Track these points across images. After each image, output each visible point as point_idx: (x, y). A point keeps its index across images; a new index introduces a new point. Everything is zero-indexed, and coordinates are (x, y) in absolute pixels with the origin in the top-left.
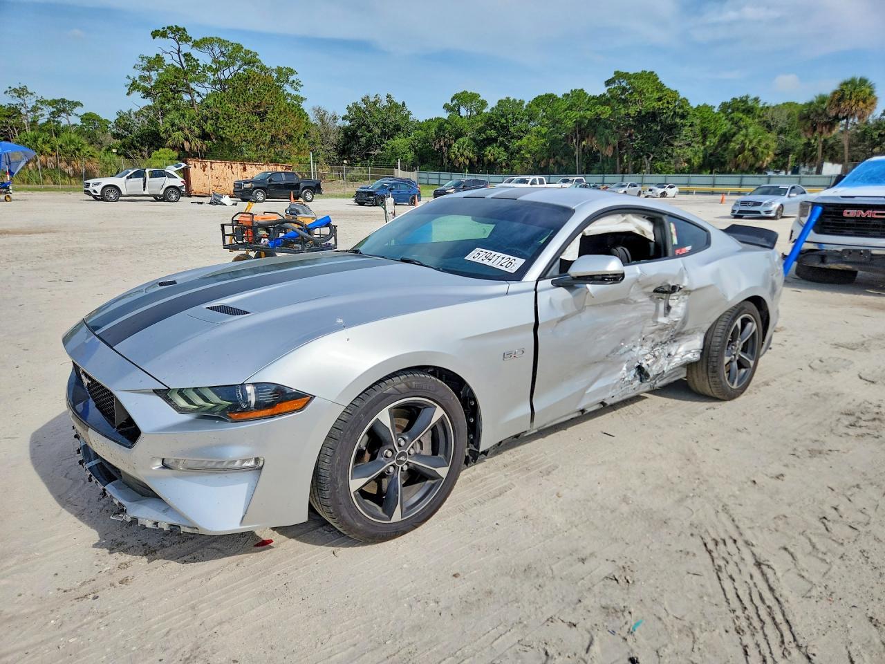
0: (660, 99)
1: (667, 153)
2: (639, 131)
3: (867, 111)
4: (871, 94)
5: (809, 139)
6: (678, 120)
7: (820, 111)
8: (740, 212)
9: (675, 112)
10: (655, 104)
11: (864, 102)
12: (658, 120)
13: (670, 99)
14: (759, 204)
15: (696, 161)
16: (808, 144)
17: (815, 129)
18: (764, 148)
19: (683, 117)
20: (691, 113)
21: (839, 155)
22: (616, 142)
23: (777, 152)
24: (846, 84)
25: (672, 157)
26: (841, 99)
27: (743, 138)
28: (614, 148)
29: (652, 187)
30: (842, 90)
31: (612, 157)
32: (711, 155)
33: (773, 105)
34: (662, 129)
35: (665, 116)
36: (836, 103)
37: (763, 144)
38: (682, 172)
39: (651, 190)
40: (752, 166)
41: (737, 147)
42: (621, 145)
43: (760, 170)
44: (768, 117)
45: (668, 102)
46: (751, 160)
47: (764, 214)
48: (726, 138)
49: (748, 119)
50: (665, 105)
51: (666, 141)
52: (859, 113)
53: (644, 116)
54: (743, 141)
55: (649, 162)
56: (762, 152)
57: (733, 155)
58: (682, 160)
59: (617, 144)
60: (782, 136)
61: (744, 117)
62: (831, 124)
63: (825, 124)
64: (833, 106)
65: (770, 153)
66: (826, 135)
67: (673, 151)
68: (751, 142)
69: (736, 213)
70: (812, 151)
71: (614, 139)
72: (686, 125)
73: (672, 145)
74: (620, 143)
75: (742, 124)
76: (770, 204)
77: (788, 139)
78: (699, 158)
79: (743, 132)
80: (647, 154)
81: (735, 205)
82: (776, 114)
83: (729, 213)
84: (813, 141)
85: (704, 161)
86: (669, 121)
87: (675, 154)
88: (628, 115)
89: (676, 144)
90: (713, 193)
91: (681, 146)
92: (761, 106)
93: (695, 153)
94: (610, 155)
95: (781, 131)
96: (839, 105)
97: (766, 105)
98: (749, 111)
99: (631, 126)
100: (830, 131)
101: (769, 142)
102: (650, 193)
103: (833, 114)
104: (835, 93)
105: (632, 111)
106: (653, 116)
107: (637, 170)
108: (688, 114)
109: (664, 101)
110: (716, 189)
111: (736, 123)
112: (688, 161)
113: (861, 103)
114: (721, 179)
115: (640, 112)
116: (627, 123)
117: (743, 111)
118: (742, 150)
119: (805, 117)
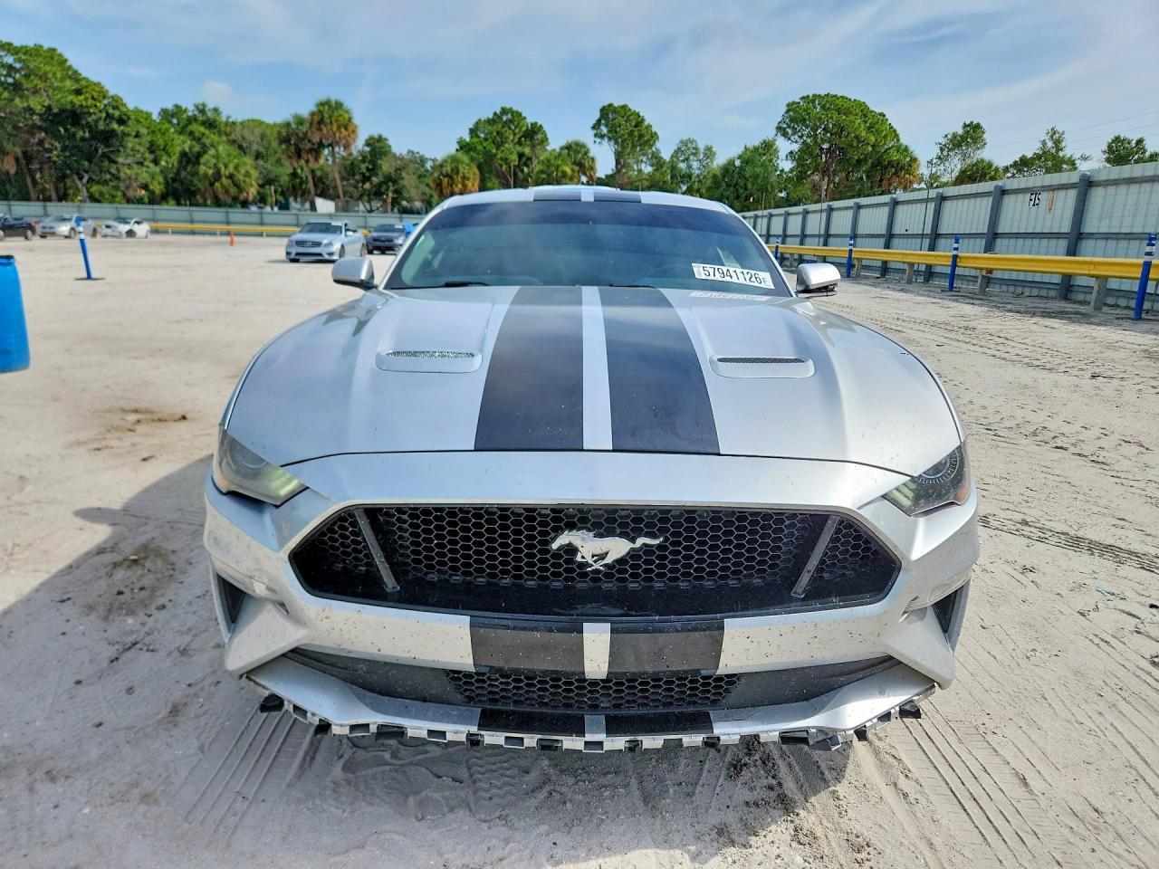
0: (78, 92)
1: (110, 173)
2: (57, 137)
3: (351, 140)
4: (350, 119)
5: (294, 169)
6: (115, 126)
7: (301, 135)
8: (297, 254)
9: (108, 114)
10: (71, 98)
11: (346, 129)
12: (84, 122)
13: (95, 95)
14: (318, 244)
15: (158, 188)
16: (294, 175)
17: (299, 156)
18: (245, 176)
19: (121, 122)
20: (133, 117)
21: (331, 189)
22: (18, 150)
23: (261, 182)
24: (322, 104)
25: (118, 178)
26: (321, 122)
27: (214, 161)
28: (17, 160)
29: (110, 223)
30: (320, 112)
31: (17, 173)
32: (174, 180)
33: (239, 120)
34: (93, 137)
35: (94, 117)
36: (317, 126)
37: (243, 171)
38: (140, 201)
39: (108, 227)
40: (235, 199)
41: (211, 172)
42: (28, 157)
43: (245, 204)
44: (236, 135)
45: (93, 98)
46: (233, 190)
47: (327, 257)
48: (189, 160)
49: (212, 136)
50: (90, 102)
51: (104, 155)
52: (344, 142)
53: (56, 115)
54: (215, 164)
55: (83, 185)
56: (244, 181)
57: (207, 182)
58: (135, 184)
59: (20, 154)
60: (261, 162)
61: (207, 132)
62: (316, 151)
63: (310, 151)
64: (314, 129)
65: (254, 182)
66: (312, 165)
67: (118, 170)
68: (226, 166)
69: (293, 256)
70: (301, 184)
71: (14, 145)
72: (128, 135)
73: (115, 162)
74: (25, 153)
75: (207, 142)
76: (330, 244)
77: (269, 166)
78: (159, 183)
79: (212, 152)
80: (78, 174)
81: (288, 246)
82: (246, 133)
83: (283, 256)
84: (299, 171)
85: (166, 187)
86: (101, 126)
87: (122, 175)
88: (30, 110)
89: (120, 160)
90: (193, 233)
91: (129, 165)
92: (224, 119)
93: (152, 176)
94: (13, 171)
95: (258, 156)
96: (320, 130)
97: (231, 120)
98: (211, 124)
99: (40, 128)
100: (317, 159)
101: (248, 168)
102: (108, 231)
103: (316, 139)
104: (313, 114)
105: (37, 103)
106: (74, 116)
107: (63, 197)
108: (129, 118)
109: (87, 95)
110: (196, 226)
111: (198, 140)
112: (145, 187)
113: (343, 130)
114: (199, 213)
115: (49, 108)
116: (30, 122)
117: (203, 123)
118: (217, 176)
119: (285, 140)
